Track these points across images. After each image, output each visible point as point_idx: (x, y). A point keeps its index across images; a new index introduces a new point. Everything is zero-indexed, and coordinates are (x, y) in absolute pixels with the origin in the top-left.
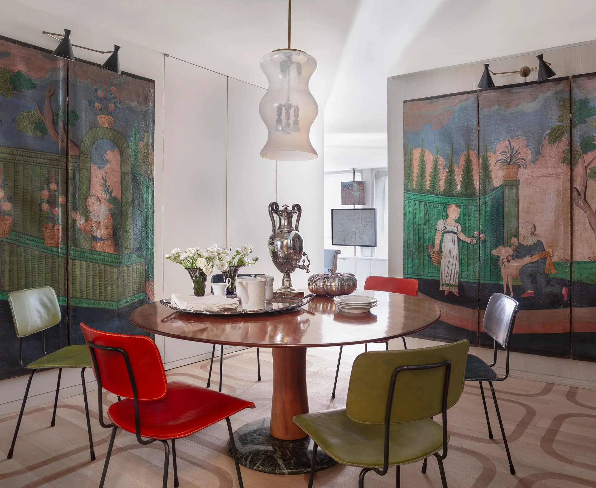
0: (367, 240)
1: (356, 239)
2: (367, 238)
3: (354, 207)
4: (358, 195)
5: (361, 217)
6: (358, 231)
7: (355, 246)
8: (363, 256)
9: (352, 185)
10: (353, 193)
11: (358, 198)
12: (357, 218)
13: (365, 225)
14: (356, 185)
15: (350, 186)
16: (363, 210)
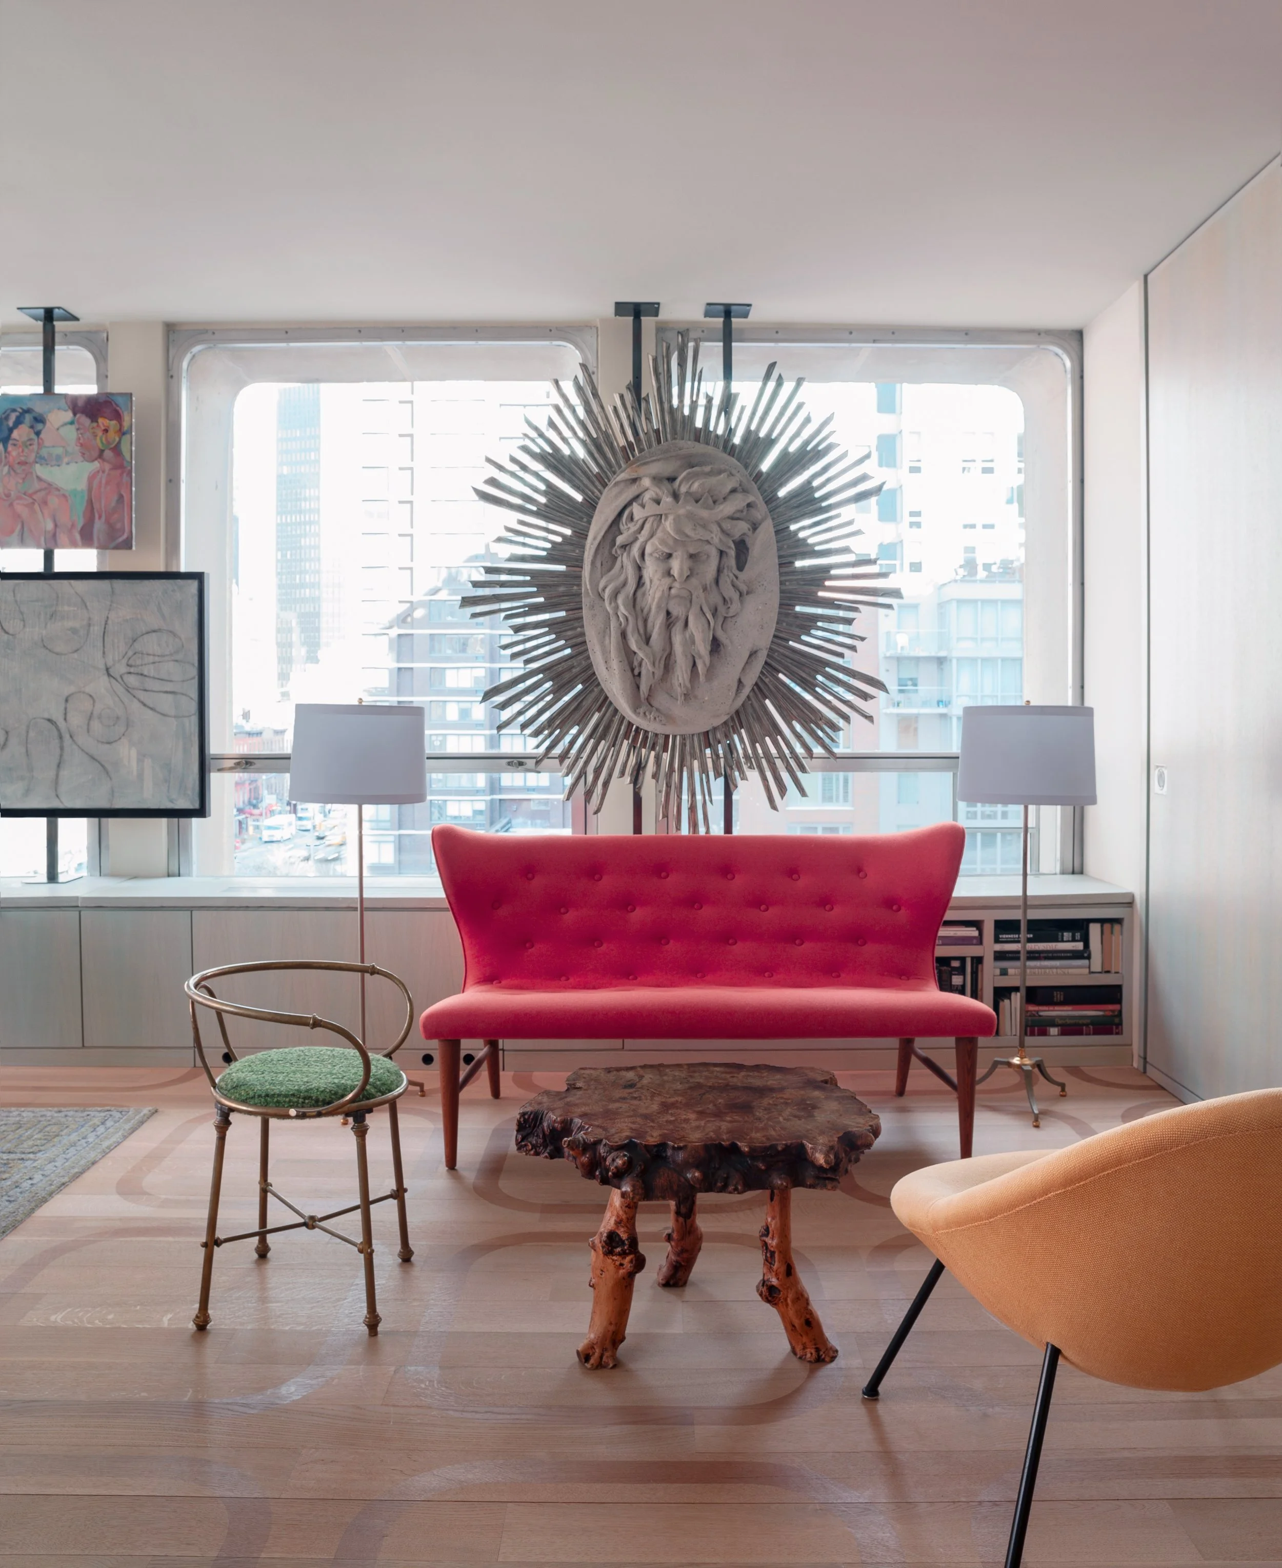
0: (140, 776)
1: (64, 773)
2: (148, 762)
3: (49, 558)
4: (82, 485)
5: (97, 630)
6: (76, 720)
7: (53, 814)
8: (115, 874)
9: (39, 420)
10: (39, 470)
11: (80, 507)
12: (74, 631)
13: (132, 680)
14: (69, 415)
15: (18, 422)
16: (119, 584)
